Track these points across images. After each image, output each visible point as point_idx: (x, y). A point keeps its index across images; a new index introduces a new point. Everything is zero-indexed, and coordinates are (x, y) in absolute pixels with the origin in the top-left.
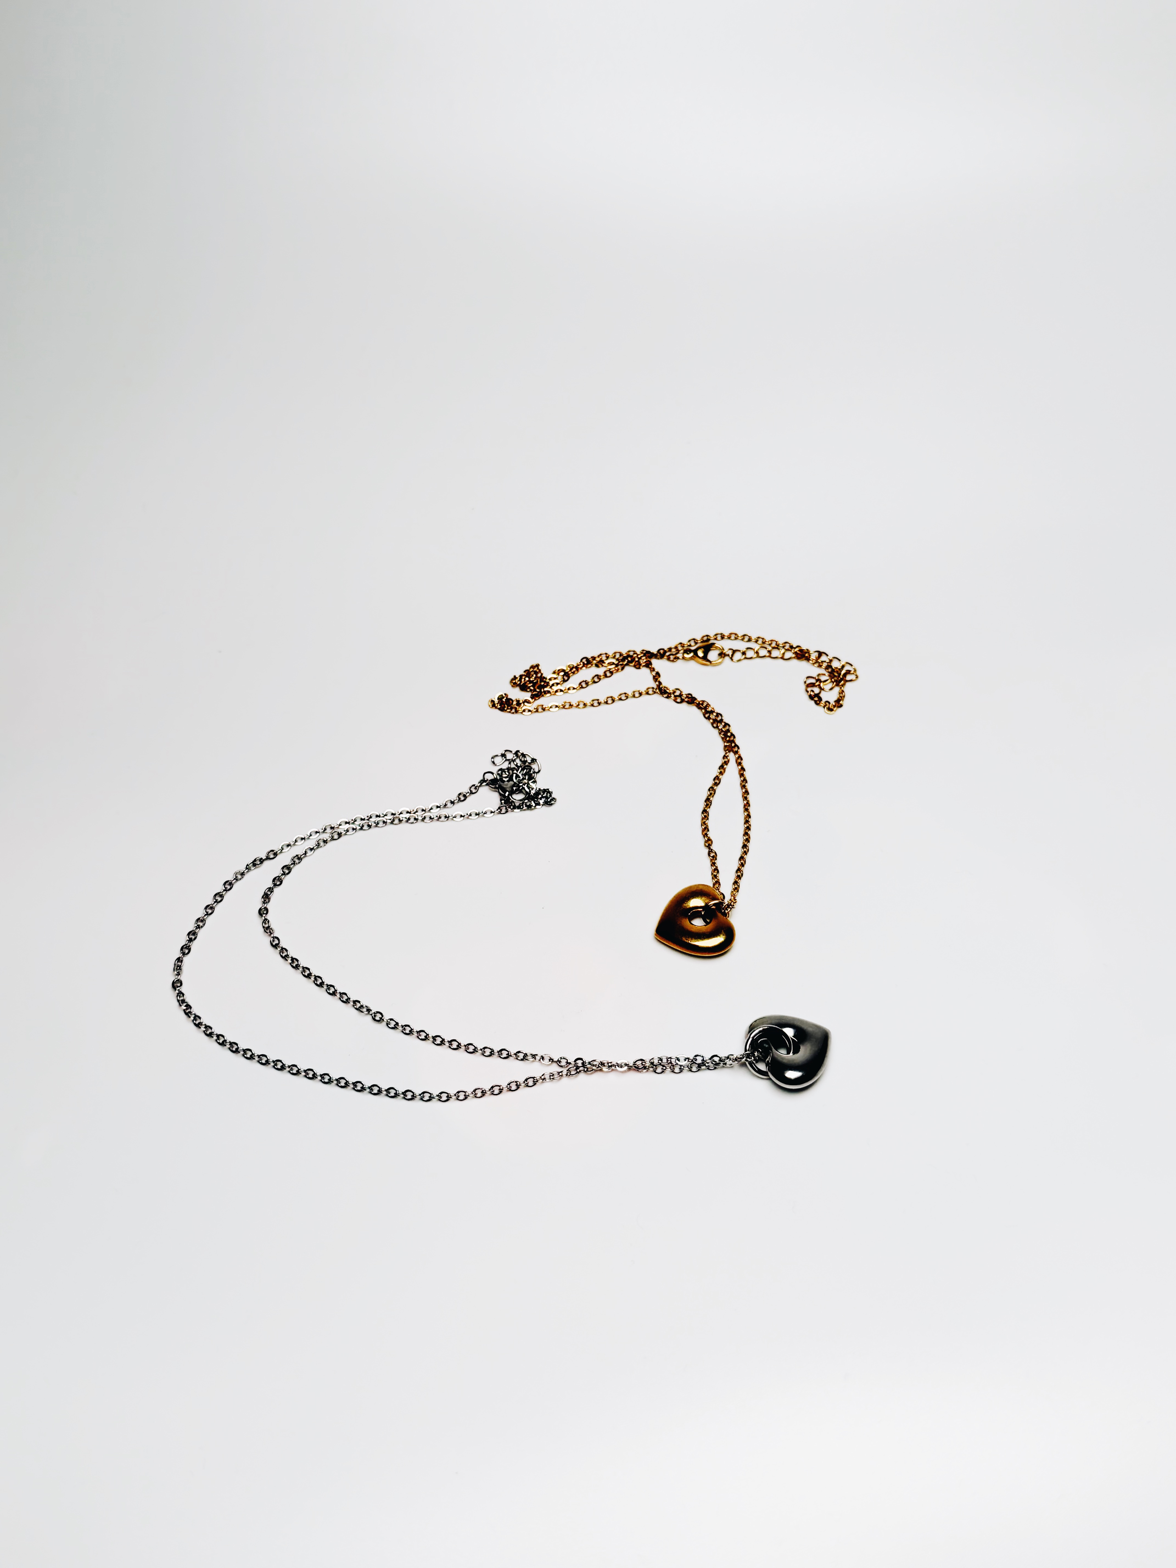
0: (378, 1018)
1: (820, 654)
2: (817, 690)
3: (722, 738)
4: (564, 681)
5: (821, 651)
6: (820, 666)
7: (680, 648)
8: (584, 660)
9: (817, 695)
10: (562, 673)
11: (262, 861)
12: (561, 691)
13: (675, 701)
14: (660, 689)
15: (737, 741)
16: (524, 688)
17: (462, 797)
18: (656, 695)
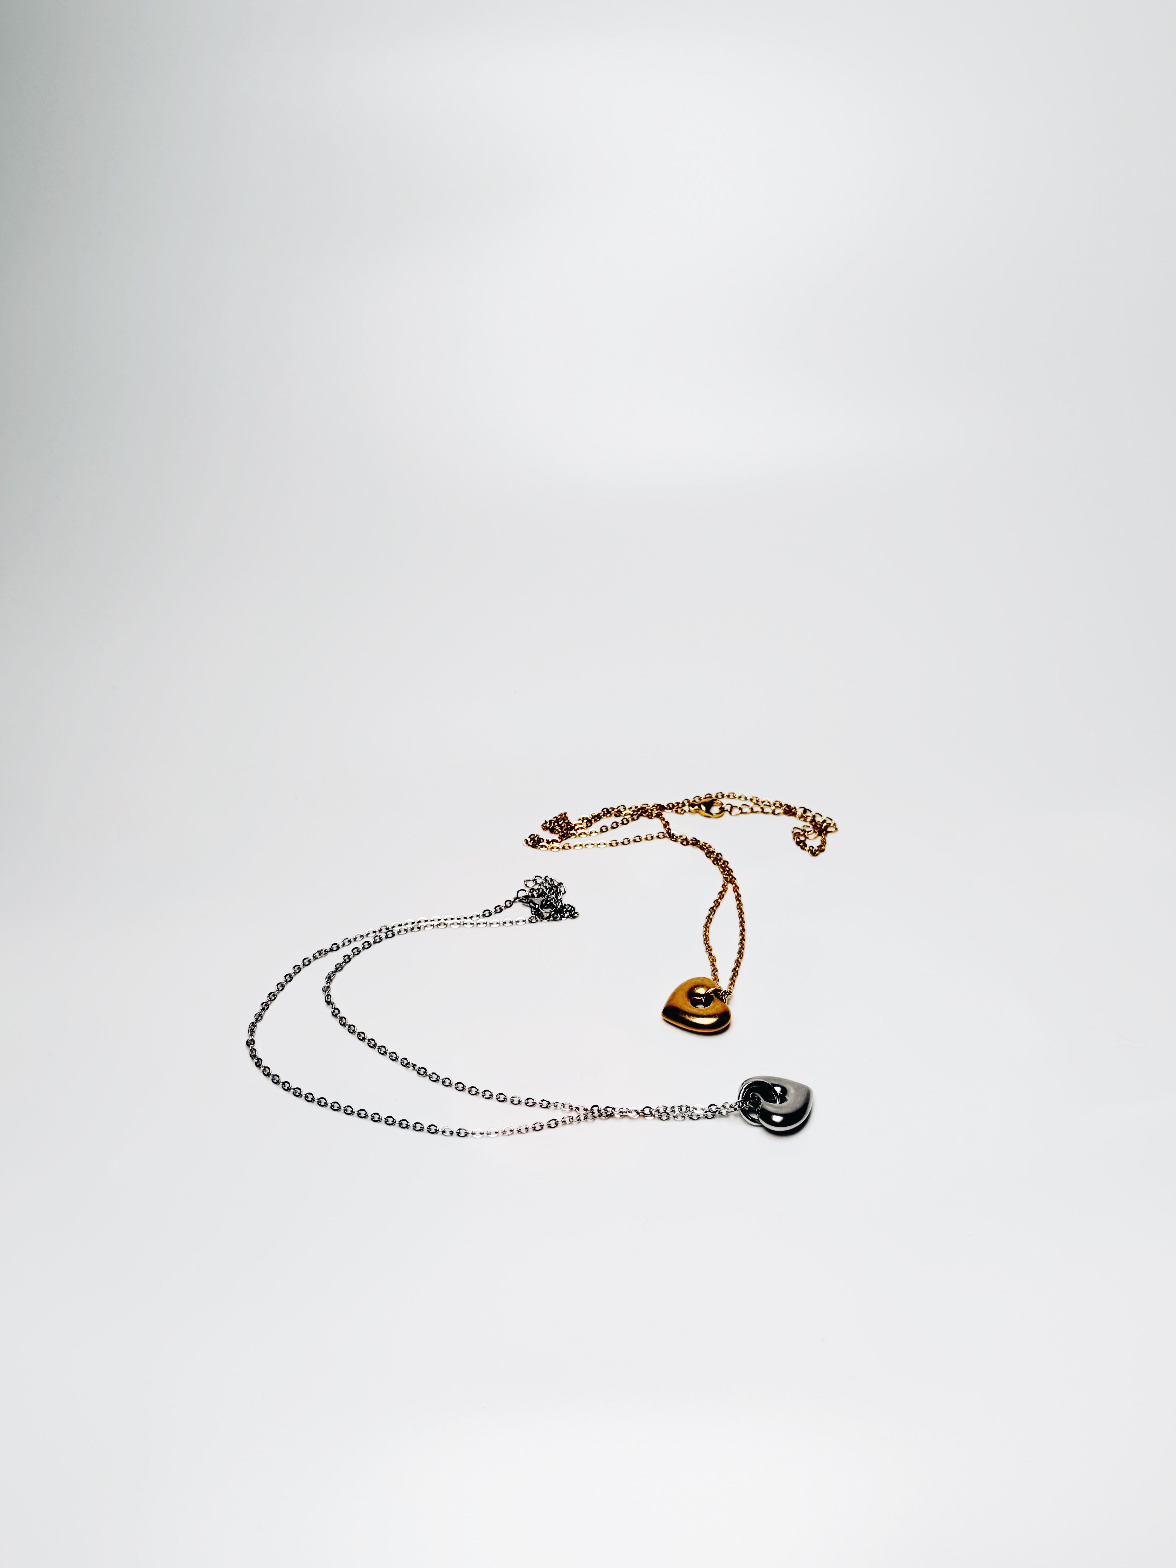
0: (422, 1072)
1: (805, 811)
2: (802, 838)
3: (722, 872)
4: (587, 827)
5: (806, 808)
6: (805, 820)
7: (686, 802)
8: (605, 810)
9: (804, 842)
10: (585, 821)
11: (326, 952)
12: (585, 833)
13: (682, 843)
14: (669, 834)
15: (734, 874)
16: (552, 831)
17: (499, 910)
18: (665, 839)
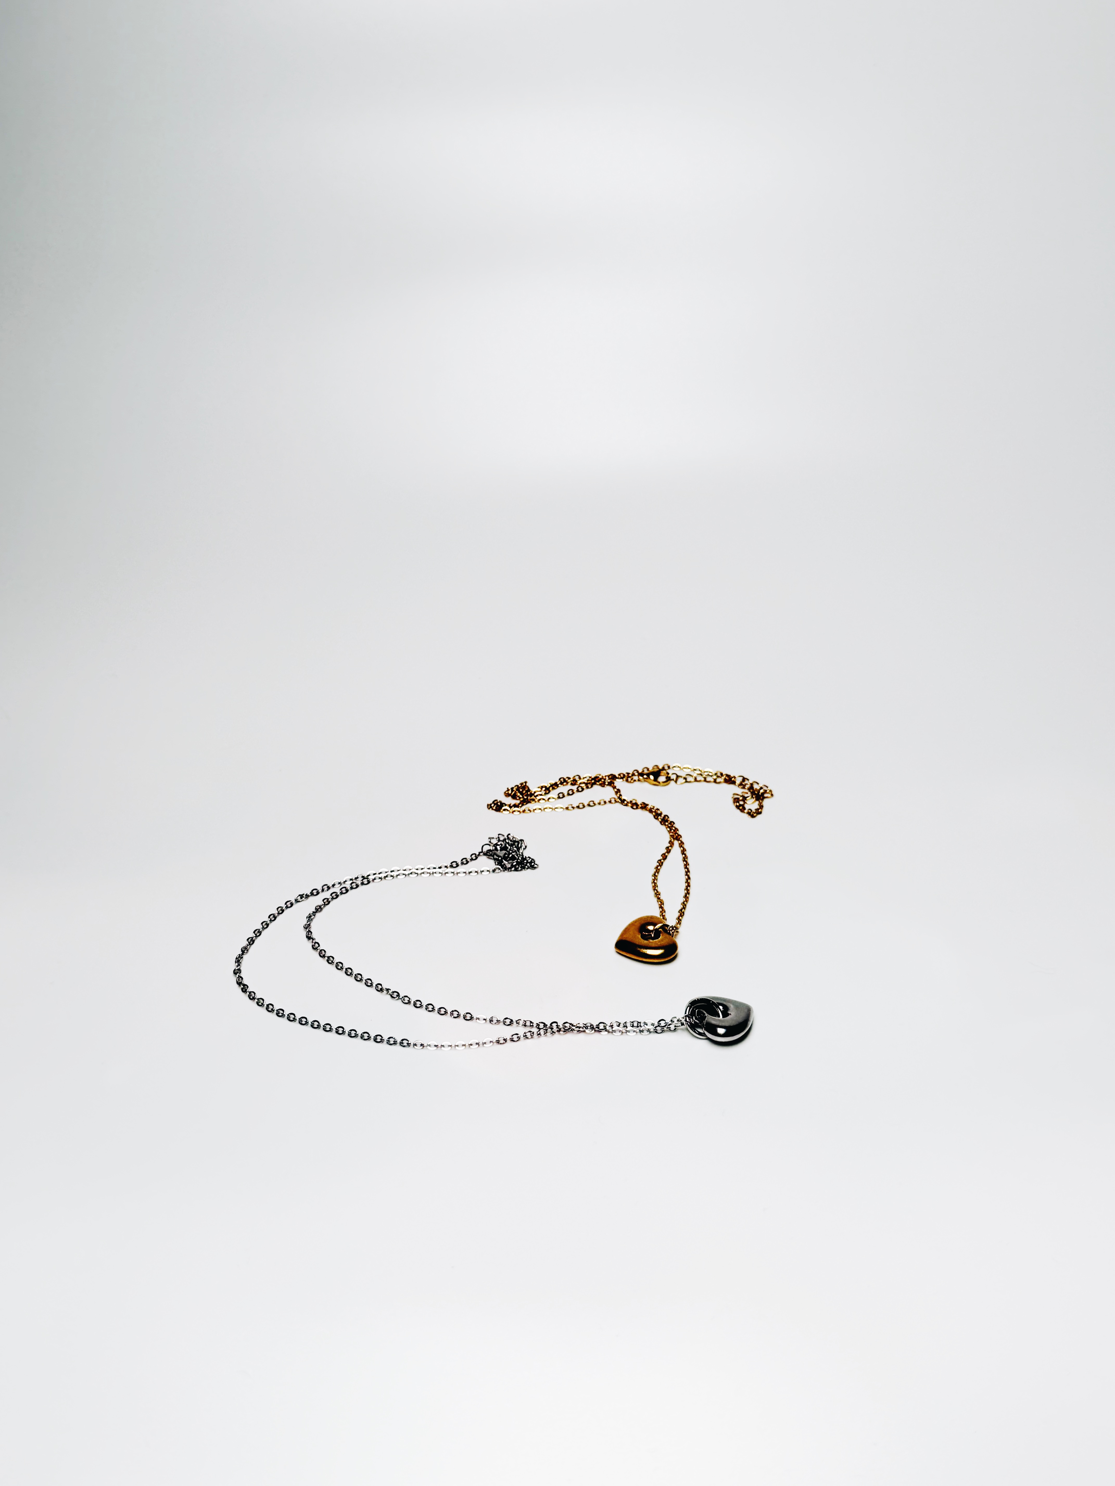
0: (395, 995)
1: (744, 779)
2: (742, 803)
3: (668, 831)
4: (546, 794)
5: (745, 777)
6: (744, 788)
7: (635, 772)
8: (562, 780)
9: (743, 806)
10: (544, 789)
11: (307, 896)
12: (544, 799)
13: (632, 807)
14: (620, 799)
15: (680, 832)
16: (514, 797)
17: (465, 862)
18: (617, 804)
